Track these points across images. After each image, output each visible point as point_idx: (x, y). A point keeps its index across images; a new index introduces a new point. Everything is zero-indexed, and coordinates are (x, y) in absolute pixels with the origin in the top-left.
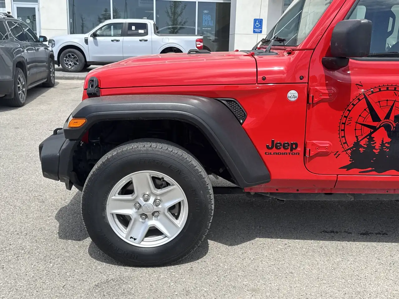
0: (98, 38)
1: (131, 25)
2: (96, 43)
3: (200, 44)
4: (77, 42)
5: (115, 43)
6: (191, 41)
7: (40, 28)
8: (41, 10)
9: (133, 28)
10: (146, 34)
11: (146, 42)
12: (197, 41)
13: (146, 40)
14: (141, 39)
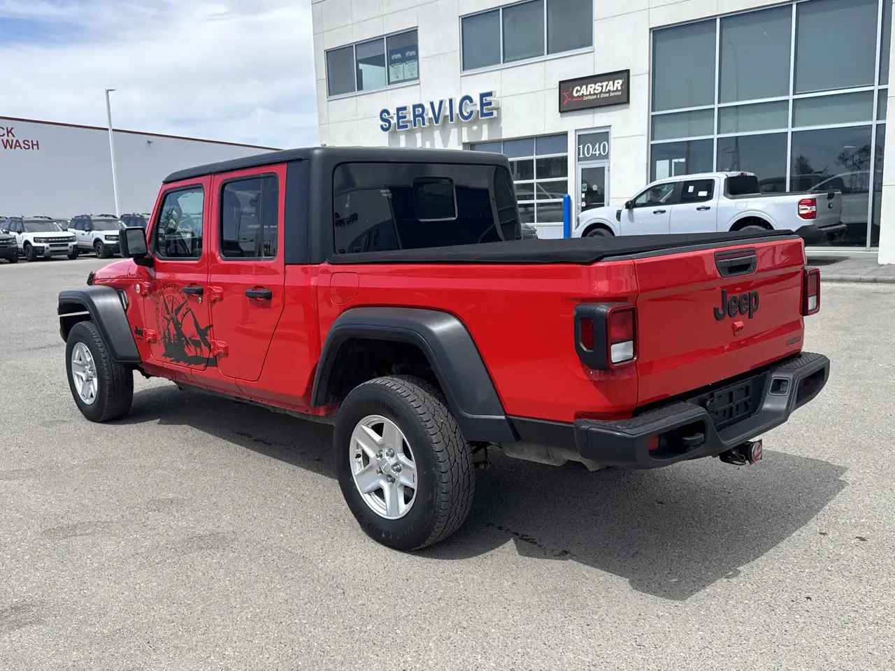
0: (636, 210)
1: (687, 184)
2: (631, 218)
3: (807, 209)
4: (606, 218)
5: (659, 215)
6: (790, 204)
7: (609, 198)
8: (611, 169)
9: (691, 189)
10: (709, 197)
11: (708, 211)
12: (800, 203)
13: (708, 208)
14: (699, 207)
